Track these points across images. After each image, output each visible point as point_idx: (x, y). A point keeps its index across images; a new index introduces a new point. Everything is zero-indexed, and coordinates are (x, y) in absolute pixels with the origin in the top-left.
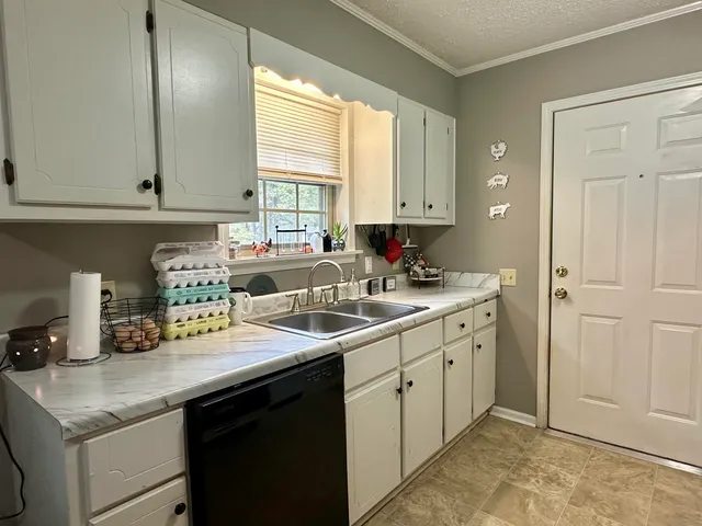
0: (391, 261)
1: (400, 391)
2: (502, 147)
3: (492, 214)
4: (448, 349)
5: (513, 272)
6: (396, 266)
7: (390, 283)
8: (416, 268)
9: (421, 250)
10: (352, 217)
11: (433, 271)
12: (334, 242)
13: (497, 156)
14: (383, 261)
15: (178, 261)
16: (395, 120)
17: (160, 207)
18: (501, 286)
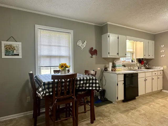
0: (142, 64)
1: (145, 80)
2: (163, 45)
3: (161, 57)
4: (153, 77)
5: (166, 66)
6: (143, 65)
7: (142, 68)
8: (147, 66)
9: (147, 63)
10: (136, 57)
11: (150, 66)
12: (133, 61)
13: (162, 47)
14: (141, 64)
15: (117, 62)
16: (143, 43)
17: (118, 56)
18: (163, 69)
